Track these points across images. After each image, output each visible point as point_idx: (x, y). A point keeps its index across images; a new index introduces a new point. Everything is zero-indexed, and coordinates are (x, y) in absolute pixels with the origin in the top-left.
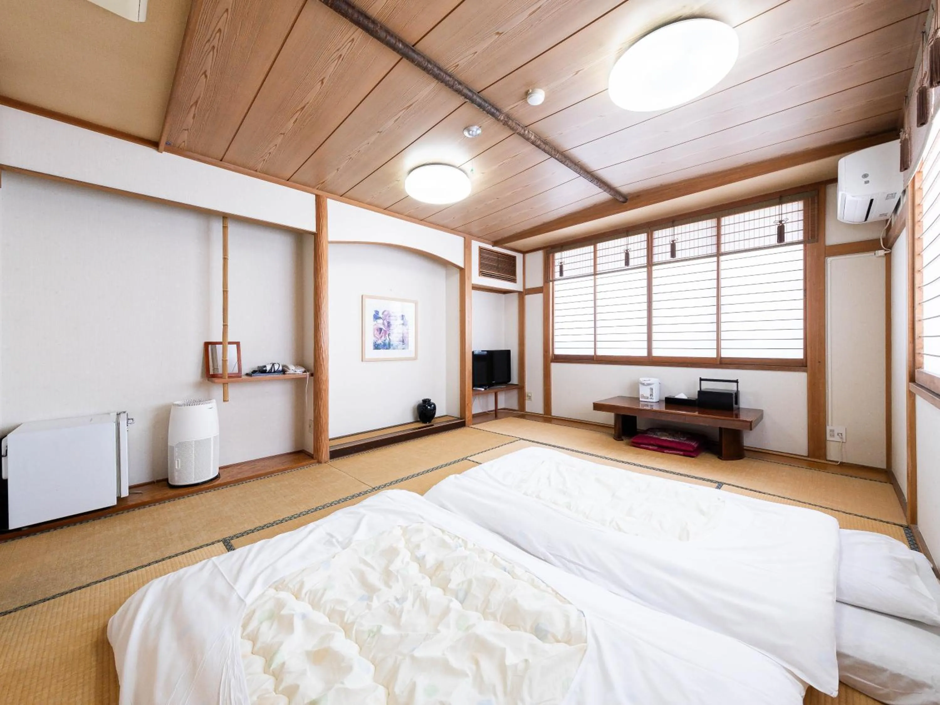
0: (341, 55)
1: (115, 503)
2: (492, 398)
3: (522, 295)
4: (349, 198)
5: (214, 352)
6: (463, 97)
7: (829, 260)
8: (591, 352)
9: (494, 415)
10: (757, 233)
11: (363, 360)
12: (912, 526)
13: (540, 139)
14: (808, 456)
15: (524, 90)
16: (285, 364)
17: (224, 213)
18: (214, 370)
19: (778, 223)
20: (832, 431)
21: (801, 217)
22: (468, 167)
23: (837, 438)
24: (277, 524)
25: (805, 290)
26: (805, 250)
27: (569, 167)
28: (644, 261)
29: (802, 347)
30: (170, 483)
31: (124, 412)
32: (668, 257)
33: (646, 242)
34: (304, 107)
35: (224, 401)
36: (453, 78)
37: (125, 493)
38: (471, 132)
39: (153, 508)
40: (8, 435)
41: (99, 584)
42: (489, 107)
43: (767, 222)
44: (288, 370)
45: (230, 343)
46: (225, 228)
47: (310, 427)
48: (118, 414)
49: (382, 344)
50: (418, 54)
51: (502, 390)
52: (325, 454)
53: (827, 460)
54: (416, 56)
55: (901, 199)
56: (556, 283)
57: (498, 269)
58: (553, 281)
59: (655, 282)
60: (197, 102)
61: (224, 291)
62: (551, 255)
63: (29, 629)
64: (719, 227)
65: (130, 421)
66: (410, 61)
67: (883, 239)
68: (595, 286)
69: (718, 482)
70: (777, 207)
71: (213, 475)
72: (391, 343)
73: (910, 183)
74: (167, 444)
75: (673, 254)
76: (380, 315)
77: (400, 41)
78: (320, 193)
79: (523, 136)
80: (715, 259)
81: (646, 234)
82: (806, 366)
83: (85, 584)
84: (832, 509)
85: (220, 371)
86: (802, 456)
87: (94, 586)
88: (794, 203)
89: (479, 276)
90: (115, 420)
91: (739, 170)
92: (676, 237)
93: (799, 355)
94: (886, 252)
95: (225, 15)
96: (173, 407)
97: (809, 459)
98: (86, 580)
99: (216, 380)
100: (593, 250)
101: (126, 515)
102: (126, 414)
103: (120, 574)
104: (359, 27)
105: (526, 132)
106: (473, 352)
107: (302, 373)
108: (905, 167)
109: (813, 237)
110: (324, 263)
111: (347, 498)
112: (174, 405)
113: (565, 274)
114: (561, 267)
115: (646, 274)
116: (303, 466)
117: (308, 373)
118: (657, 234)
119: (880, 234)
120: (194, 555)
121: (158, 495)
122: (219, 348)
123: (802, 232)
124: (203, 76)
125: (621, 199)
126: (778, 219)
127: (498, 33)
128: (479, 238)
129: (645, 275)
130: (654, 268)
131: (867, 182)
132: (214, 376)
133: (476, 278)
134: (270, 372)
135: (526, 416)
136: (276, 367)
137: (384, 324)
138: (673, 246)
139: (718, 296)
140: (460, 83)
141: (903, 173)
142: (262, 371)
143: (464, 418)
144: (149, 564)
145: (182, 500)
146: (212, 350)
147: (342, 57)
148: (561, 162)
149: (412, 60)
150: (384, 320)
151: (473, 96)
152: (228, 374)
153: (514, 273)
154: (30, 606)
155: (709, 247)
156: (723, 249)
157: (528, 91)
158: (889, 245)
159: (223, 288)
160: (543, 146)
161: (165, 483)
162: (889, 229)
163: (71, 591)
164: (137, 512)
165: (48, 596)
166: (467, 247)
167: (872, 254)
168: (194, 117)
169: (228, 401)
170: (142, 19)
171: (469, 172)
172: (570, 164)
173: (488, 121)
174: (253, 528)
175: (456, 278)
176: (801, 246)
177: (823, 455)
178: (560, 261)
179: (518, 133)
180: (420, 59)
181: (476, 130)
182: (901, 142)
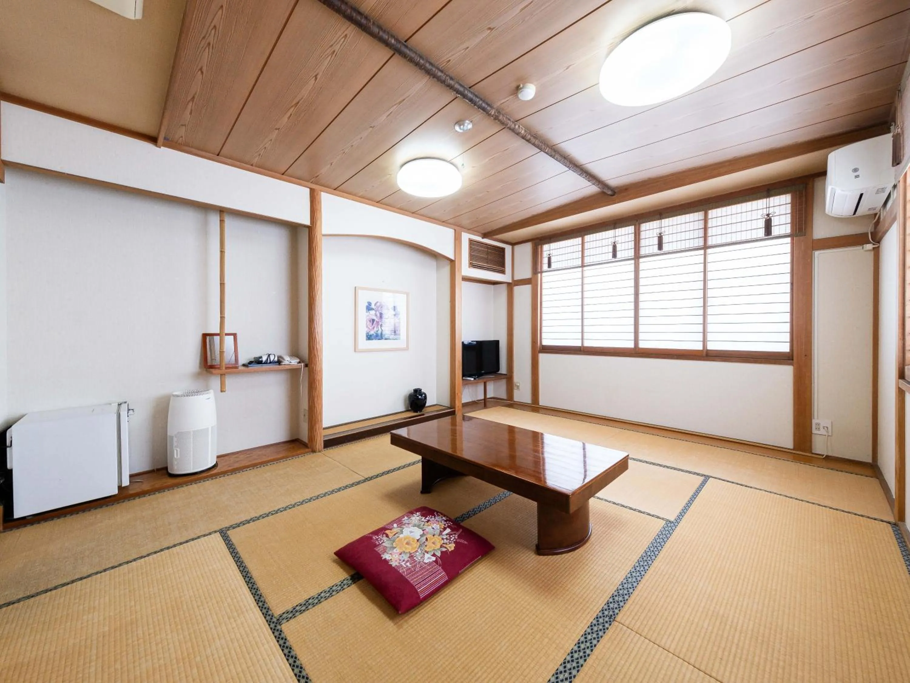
0: (334, 51)
1: (115, 491)
2: (481, 388)
3: (510, 286)
4: (343, 192)
5: (212, 343)
6: (455, 92)
7: (817, 253)
8: (578, 344)
9: (483, 404)
10: (744, 226)
11: (357, 350)
12: (900, 523)
13: (530, 134)
14: (794, 449)
15: (514, 85)
16: (279, 354)
17: (221, 207)
18: (212, 360)
19: (766, 217)
20: (818, 424)
21: (789, 211)
22: (459, 161)
23: (822, 431)
24: (272, 514)
25: (792, 284)
26: (792, 244)
27: (559, 161)
28: (631, 253)
29: (788, 340)
30: (170, 471)
31: (125, 402)
32: (655, 249)
33: (633, 235)
34: (298, 102)
35: (222, 391)
36: (445, 74)
37: (126, 482)
38: (462, 127)
39: (152, 497)
40: (13, 427)
41: (99, 575)
42: (481, 102)
43: (755, 215)
44: (283, 361)
45: (227, 334)
46: (222, 221)
47: (305, 415)
48: (119, 405)
49: (375, 335)
50: (411, 50)
51: (491, 380)
52: (319, 443)
53: (813, 454)
54: (408, 52)
55: (892, 193)
56: (544, 274)
57: (487, 261)
58: (542, 272)
59: (642, 274)
60: (194, 97)
61: (221, 284)
62: (540, 247)
63: (31, 621)
64: (706, 220)
65: (131, 412)
66: (402, 56)
67: (872, 233)
68: (583, 278)
69: (705, 475)
70: (765, 200)
71: (211, 463)
72: (384, 333)
73: (901, 178)
74: (167, 435)
75: (660, 247)
76: (373, 306)
77: (393, 36)
78: (314, 186)
79: (513, 130)
80: (702, 252)
81: (633, 227)
82: (793, 360)
83: (85, 575)
84: (819, 505)
85: (217, 362)
86: (789, 449)
87: (94, 577)
88: (782, 196)
89: (469, 267)
90: (116, 411)
91: (727, 164)
92: (663, 229)
93: (785, 348)
94: (875, 246)
95: (220, 12)
96: (172, 398)
97: (794, 452)
98: (86, 570)
99: (213, 370)
100: (580, 243)
101: (127, 504)
102: (126, 405)
103: (120, 565)
104: (352, 23)
105: (517, 127)
106: (463, 343)
107: (296, 363)
108: (897, 162)
109: (800, 230)
110: (318, 255)
111: (340, 488)
112: (174, 396)
113: (554, 266)
114: (549, 259)
115: (633, 266)
116: (298, 455)
117: (302, 364)
118: (644, 226)
119: (868, 229)
120: (191, 546)
121: (158, 483)
122: (217, 339)
123: (789, 225)
124: (200, 72)
125: (610, 193)
126: (765, 212)
127: (489, 28)
128: (470, 230)
129: (632, 268)
130: (641, 260)
131: (857, 177)
132: (212, 367)
133: (466, 270)
134: (266, 363)
135: (515, 406)
136: (272, 358)
137: (376, 315)
138: (660, 239)
139: (705, 289)
140: (451, 79)
141: (894, 168)
142: (258, 361)
143: (454, 408)
144: (148, 555)
145: (181, 489)
146: (210, 341)
147: (335, 53)
148: (551, 156)
149: (404, 56)
150: (376, 311)
151: (464, 91)
152: (226, 364)
153: (503, 265)
154: (32, 597)
155: (697, 240)
156: (710, 242)
157: (520, 85)
158: (877, 239)
159: (221, 280)
160: (533, 140)
161: (165, 471)
162: (877, 223)
163: (73, 582)
164: (137, 501)
165: (50, 587)
166: (457, 239)
167: (859, 248)
168: (191, 113)
169: (225, 391)
170: (139, 16)
171: (460, 165)
172: (559, 158)
173: (478, 116)
174: (249, 518)
175: (446, 270)
176: (789, 240)
177: (809, 449)
178: (548, 252)
179: (508, 128)
180: (413, 55)
181: (468, 125)
182: (893, 137)
